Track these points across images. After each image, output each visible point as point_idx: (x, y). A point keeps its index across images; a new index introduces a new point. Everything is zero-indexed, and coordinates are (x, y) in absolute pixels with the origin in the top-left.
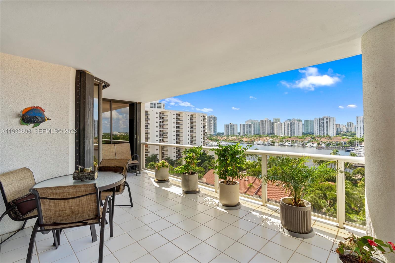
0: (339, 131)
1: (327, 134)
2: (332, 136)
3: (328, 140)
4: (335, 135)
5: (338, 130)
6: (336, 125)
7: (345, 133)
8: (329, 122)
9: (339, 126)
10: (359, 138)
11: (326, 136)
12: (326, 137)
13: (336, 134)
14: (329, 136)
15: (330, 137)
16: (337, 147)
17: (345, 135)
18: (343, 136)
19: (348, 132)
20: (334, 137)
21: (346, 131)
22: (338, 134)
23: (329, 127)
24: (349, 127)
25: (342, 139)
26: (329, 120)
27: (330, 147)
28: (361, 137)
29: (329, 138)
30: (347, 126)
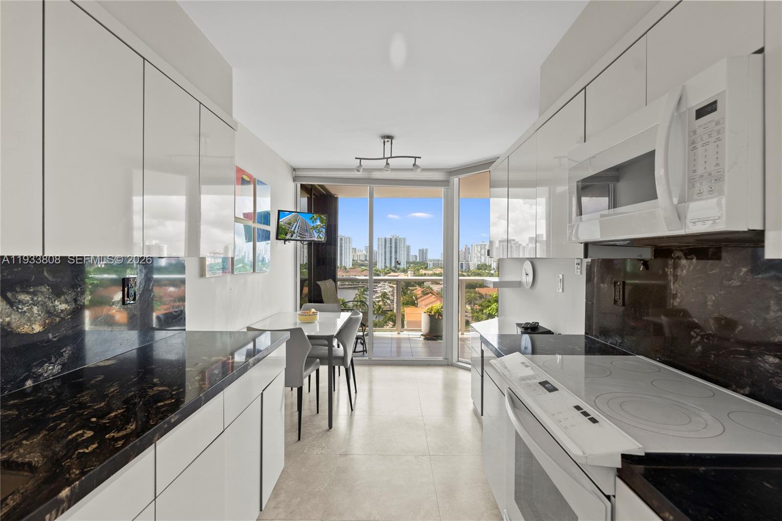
0: (355, 259)
1: (341, 264)
2: (348, 267)
3: (343, 274)
4: (351, 266)
5: (355, 257)
6: (353, 249)
7: (362, 262)
8: (343, 245)
9: (355, 251)
10: (380, 269)
11: (341, 267)
12: (340, 269)
13: (353, 265)
14: (344, 266)
15: (346, 269)
16: (356, 285)
17: (363, 265)
18: (362, 267)
19: (366, 260)
20: (351, 269)
21: (364, 260)
22: (355, 264)
23: (343, 253)
24: (367, 253)
25: (362, 271)
26: (343, 242)
27: (347, 285)
28: (383, 268)
29: (344, 270)
30: (364, 252)
